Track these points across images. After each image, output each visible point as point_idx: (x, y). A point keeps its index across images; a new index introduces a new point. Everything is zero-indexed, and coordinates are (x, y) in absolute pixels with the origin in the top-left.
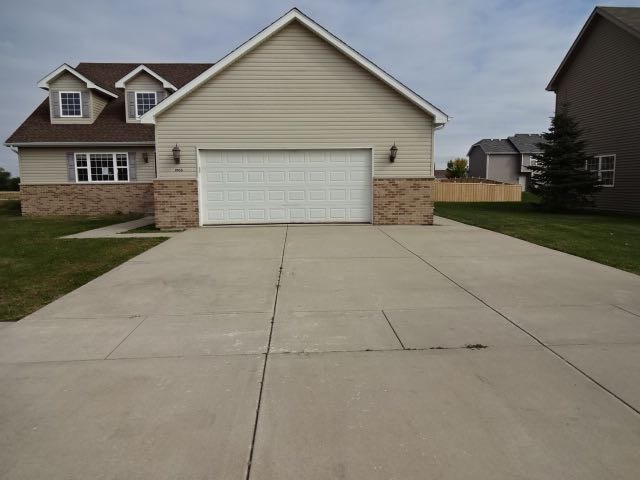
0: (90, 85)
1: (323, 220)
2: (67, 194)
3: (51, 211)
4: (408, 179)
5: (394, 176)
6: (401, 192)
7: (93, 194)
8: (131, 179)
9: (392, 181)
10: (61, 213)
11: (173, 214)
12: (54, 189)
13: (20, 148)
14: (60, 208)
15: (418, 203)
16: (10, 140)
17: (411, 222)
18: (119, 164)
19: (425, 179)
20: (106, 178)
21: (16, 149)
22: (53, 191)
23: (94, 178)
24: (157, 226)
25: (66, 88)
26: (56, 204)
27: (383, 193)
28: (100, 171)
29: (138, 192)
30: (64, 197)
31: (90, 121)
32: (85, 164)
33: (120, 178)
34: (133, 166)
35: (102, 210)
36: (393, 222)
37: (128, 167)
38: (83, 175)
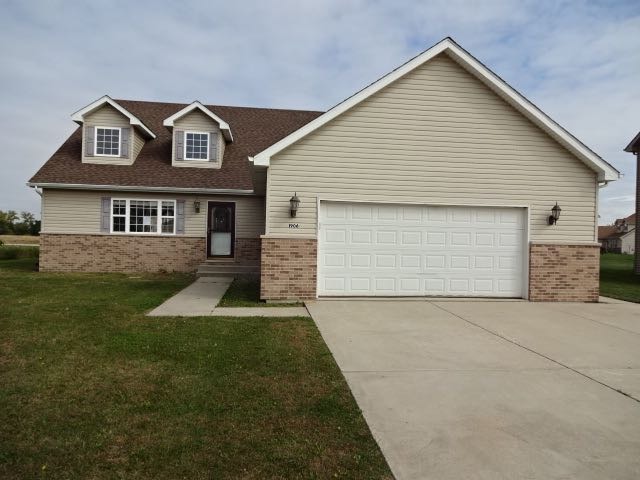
0: (134, 121)
1: (466, 294)
2: (99, 247)
3: (76, 267)
4: (570, 246)
5: (556, 242)
6: (562, 261)
7: (129, 248)
8: (178, 231)
9: (551, 247)
10: (88, 270)
11: (284, 282)
12: (82, 240)
13: (46, 189)
14: (87, 264)
15: (581, 275)
16: (34, 180)
17: (573, 299)
18: (164, 213)
19: (590, 247)
20: (147, 229)
21: (41, 190)
22: (81, 242)
23: (132, 229)
24: (262, 297)
25: (105, 123)
26: (84, 258)
27: (542, 261)
28: (141, 221)
29: (186, 247)
30: (95, 251)
31: (129, 162)
32: (123, 212)
33: (164, 230)
34: (182, 216)
35: (140, 267)
36: (552, 298)
37: (175, 217)
38: (119, 224)
